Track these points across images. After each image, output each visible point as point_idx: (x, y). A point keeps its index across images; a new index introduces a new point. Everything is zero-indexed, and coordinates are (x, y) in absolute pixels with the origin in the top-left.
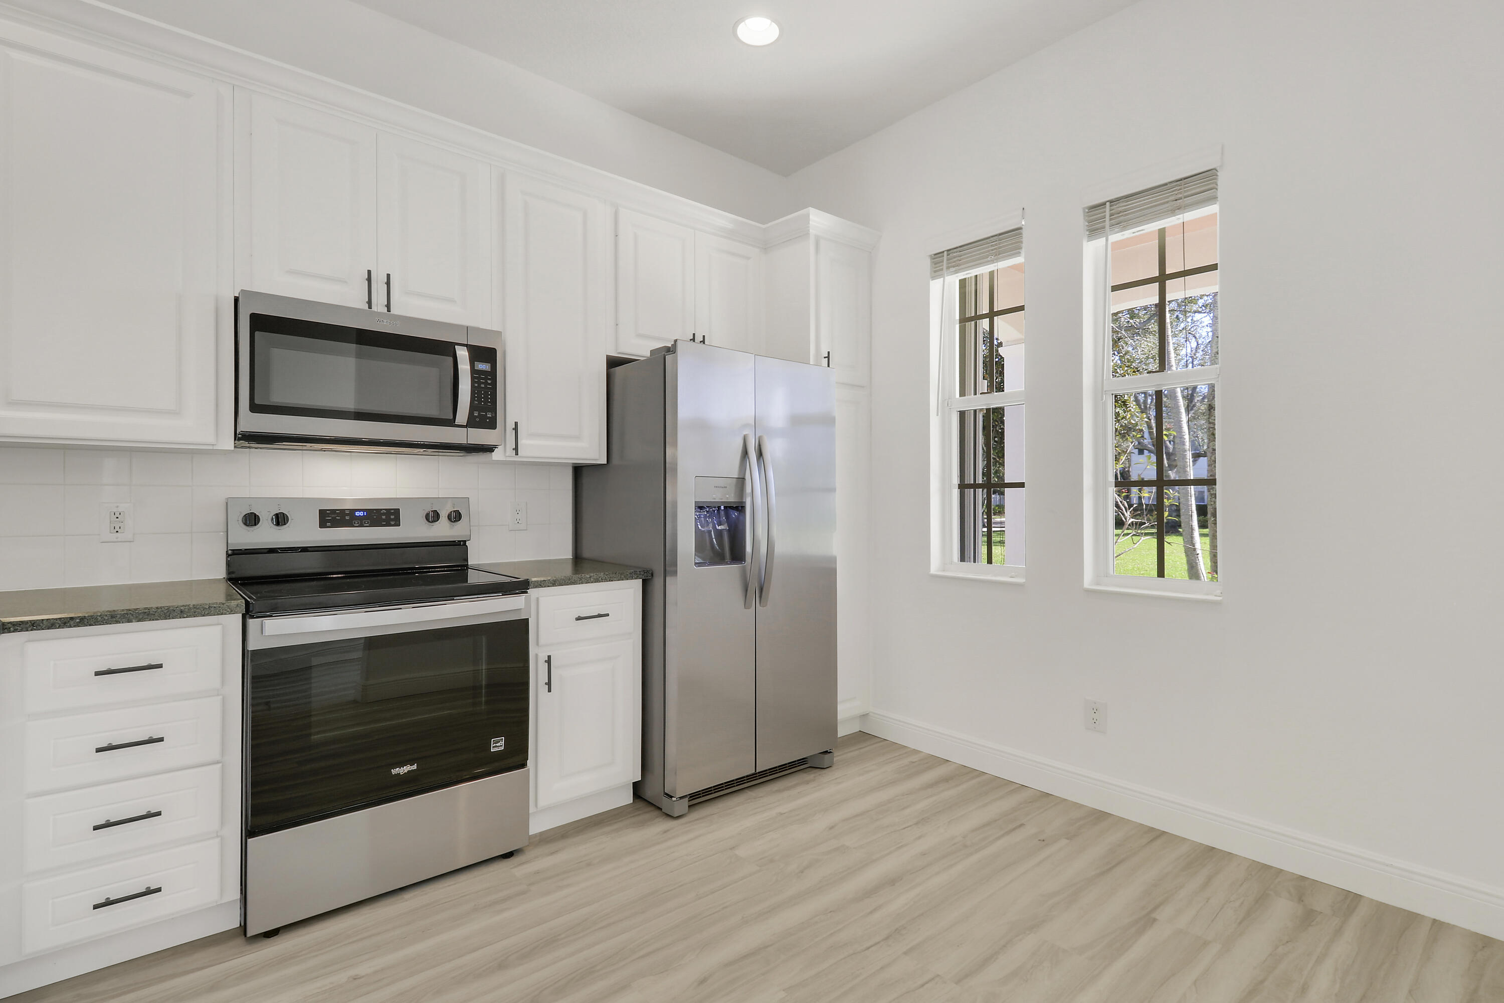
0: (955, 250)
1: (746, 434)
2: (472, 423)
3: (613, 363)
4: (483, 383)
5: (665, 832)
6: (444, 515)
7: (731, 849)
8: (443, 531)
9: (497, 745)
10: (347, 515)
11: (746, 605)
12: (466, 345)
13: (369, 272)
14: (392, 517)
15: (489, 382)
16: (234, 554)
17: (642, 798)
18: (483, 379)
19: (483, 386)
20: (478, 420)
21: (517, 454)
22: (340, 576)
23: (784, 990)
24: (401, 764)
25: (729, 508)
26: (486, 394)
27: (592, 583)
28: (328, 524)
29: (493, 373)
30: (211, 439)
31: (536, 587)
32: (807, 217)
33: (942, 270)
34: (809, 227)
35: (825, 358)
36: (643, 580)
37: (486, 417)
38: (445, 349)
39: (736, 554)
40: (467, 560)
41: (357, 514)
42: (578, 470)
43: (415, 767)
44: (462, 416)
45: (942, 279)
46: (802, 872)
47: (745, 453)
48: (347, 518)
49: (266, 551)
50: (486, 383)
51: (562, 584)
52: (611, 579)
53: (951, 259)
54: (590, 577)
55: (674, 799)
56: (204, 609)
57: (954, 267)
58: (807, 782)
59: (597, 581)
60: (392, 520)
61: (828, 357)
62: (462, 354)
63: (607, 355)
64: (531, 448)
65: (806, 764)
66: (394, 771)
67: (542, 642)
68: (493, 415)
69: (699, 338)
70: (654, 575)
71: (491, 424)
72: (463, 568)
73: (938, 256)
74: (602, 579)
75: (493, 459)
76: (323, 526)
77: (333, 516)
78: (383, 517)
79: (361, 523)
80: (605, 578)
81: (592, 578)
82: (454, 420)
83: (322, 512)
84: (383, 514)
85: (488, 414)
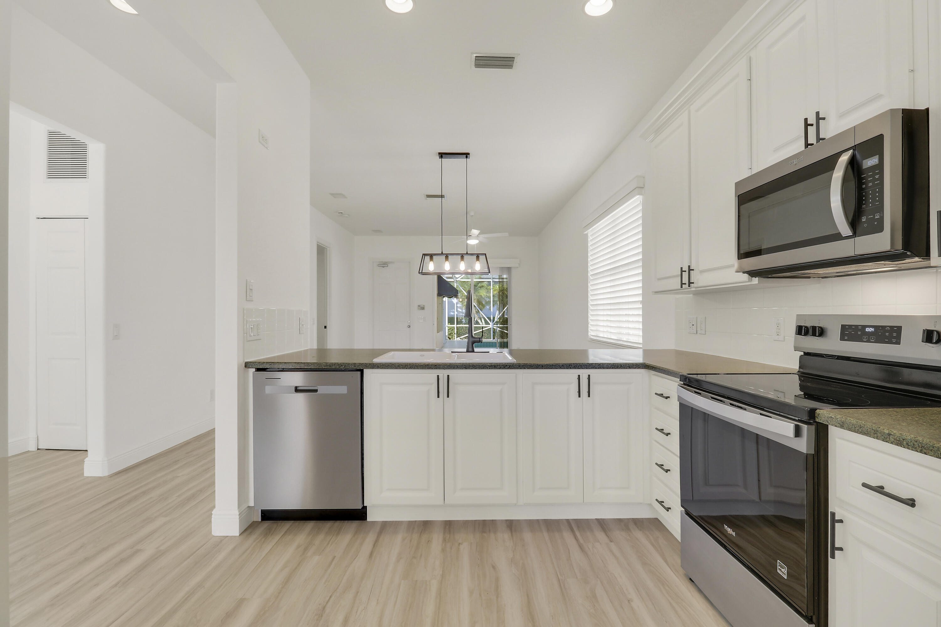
2: (860, 230)
4: (870, 181)
12: (853, 148)
13: (806, 120)
14: (895, 334)
15: (877, 177)
16: (804, 355)
20: (866, 225)
26: (875, 193)
28: (846, 338)
29: (880, 166)
37: (874, 220)
41: (867, 330)
44: (843, 227)
48: (859, 333)
50: (875, 180)
52: (923, 450)
54: (889, 435)
59: (899, 443)
60: (895, 338)
68: (881, 215)
71: (879, 227)
76: (842, 339)
77: (850, 330)
78: (887, 334)
79: (869, 338)
80: (914, 444)
81: (891, 436)
82: (840, 233)
83: (843, 327)
84: (887, 331)
85: (874, 217)
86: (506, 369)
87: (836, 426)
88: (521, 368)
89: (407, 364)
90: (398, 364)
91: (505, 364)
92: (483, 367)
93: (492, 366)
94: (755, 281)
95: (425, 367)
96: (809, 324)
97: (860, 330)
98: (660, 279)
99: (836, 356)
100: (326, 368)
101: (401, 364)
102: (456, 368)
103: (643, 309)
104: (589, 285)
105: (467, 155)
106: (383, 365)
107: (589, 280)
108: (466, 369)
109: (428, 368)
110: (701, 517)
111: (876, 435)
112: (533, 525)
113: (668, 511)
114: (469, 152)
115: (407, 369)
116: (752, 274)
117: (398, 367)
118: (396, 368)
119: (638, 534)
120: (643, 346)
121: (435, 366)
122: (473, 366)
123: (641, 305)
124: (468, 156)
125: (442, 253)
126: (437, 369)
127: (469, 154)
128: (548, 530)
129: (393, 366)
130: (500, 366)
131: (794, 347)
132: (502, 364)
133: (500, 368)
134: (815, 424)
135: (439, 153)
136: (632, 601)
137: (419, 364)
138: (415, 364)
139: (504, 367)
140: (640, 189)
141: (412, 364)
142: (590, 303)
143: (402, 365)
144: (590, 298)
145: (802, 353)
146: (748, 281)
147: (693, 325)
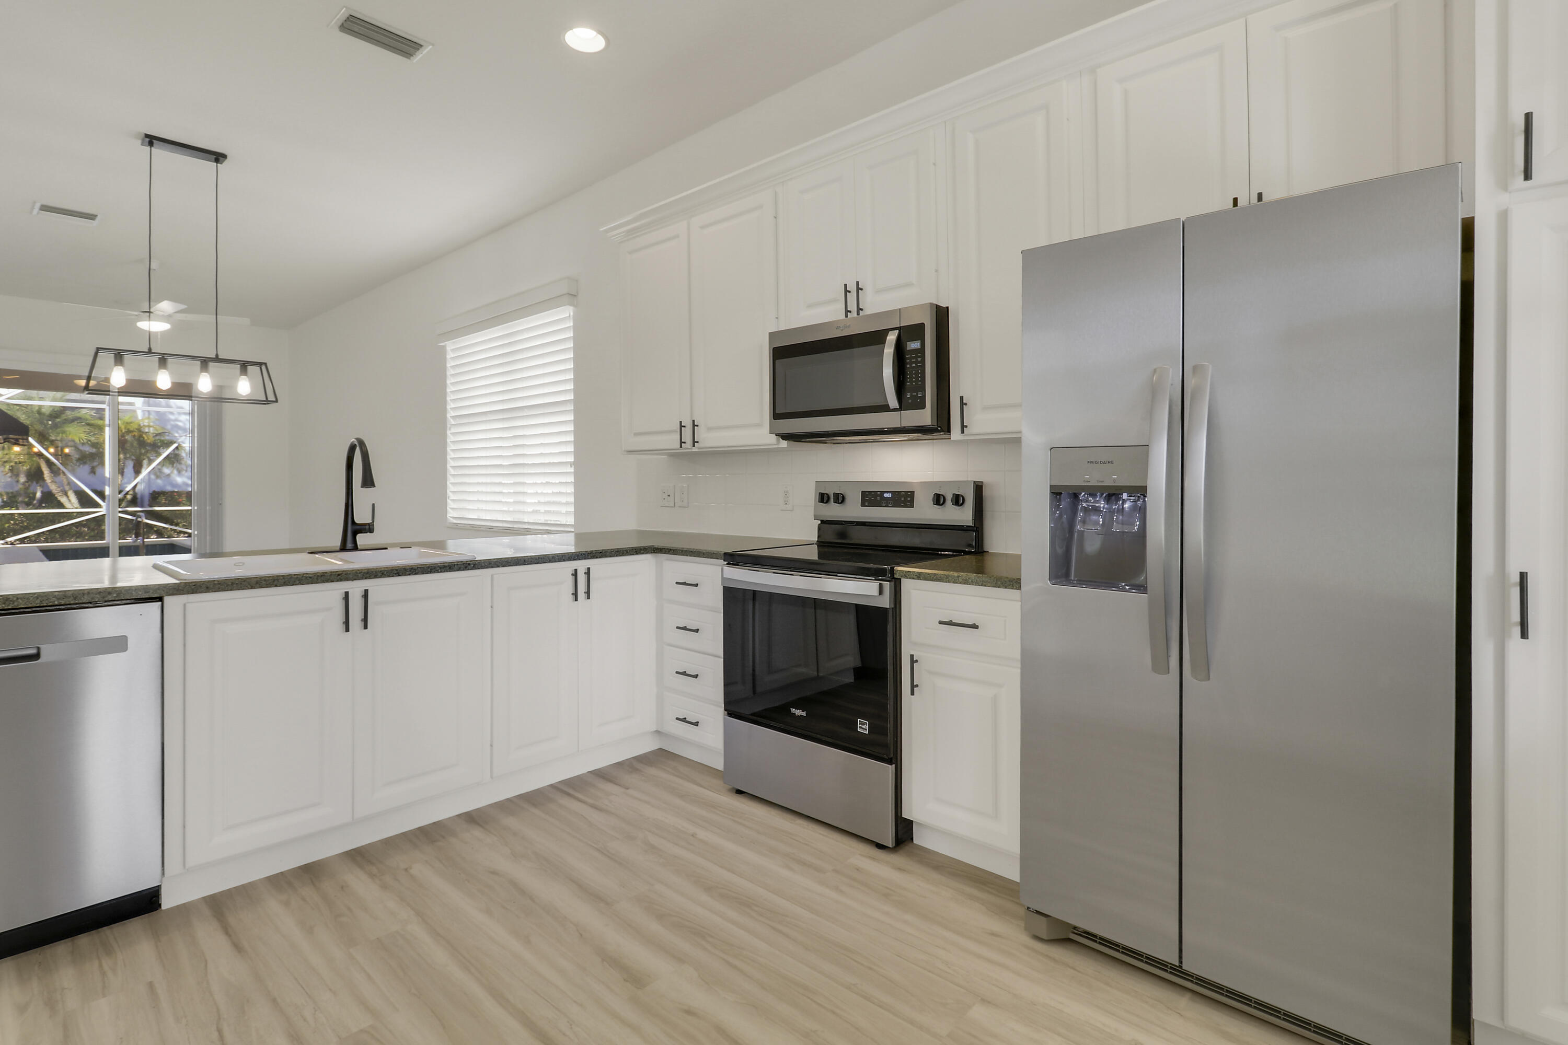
1: (1160, 369)
4: (914, 362)
6: (949, 499)
9: (863, 726)
11: (1160, 666)
13: (845, 285)
14: (909, 499)
15: (920, 359)
16: (822, 524)
18: (913, 358)
19: (914, 365)
20: (910, 401)
21: (965, 432)
26: (917, 373)
27: (960, 583)
28: (866, 504)
29: (919, 350)
37: (916, 397)
41: (886, 495)
44: (892, 401)
48: (878, 498)
50: (917, 362)
51: (929, 579)
52: (984, 584)
54: (958, 577)
59: (966, 582)
60: (910, 502)
62: (891, 338)
64: (984, 423)
68: (921, 394)
71: (922, 403)
74: (972, 581)
76: (863, 505)
77: (870, 497)
78: (903, 499)
79: (887, 503)
80: (977, 581)
81: (960, 578)
82: (888, 405)
83: (864, 494)
84: (903, 496)
85: (917, 394)
86: (468, 570)
87: (913, 579)
88: (492, 567)
89: (277, 576)
90: (255, 580)
91: (467, 561)
92: (429, 570)
93: (445, 567)
94: (784, 444)
95: (317, 579)
96: (831, 491)
97: (879, 496)
98: (636, 434)
100: (63, 602)
101: (263, 577)
102: (380, 577)
103: (576, 474)
104: (448, 432)
105: (219, 157)
106: (219, 584)
107: (448, 426)
108: (399, 575)
109: (323, 582)
110: (753, 714)
111: (948, 580)
112: (508, 806)
113: (697, 725)
114: (226, 153)
115: (276, 586)
116: (785, 437)
117: (258, 585)
118: (252, 588)
119: (652, 771)
120: (575, 530)
121: (339, 575)
122: (412, 570)
123: (573, 468)
124: (221, 159)
125: (150, 351)
126: (341, 580)
127: (224, 156)
128: (534, 805)
129: (243, 583)
130: (459, 566)
131: (815, 516)
132: (462, 562)
133: (459, 570)
134: (893, 580)
135: (147, 136)
136: (696, 834)
137: (304, 574)
138: (295, 575)
139: (466, 567)
140: (572, 297)
141: (288, 575)
142: (451, 463)
143: (265, 580)
144: (451, 455)
145: (819, 522)
146: (776, 443)
147: (669, 496)
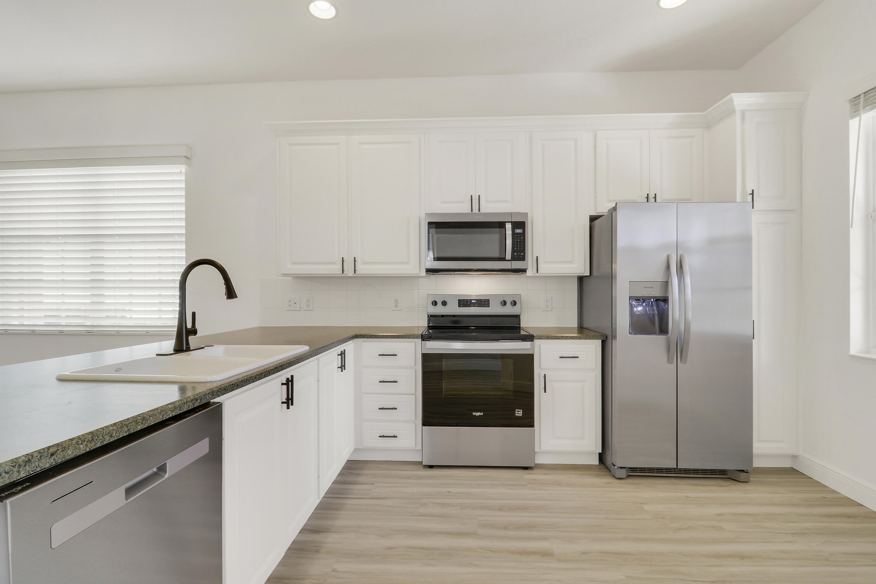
0: (872, 91)
1: (670, 254)
2: (514, 258)
3: (593, 219)
4: (519, 239)
5: (608, 483)
6: (508, 303)
7: (641, 503)
8: (508, 310)
9: (519, 413)
10: (469, 302)
11: (670, 361)
12: (511, 222)
13: (472, 196)
14: (486, 303)
15: (522, 238)
16: (431, 317)
17: (604, 463)
18: (519, 237)
19: (519, 240)
20: (516, 257)
21: (537, 272)
22: (473, 328)
23: (625, 576)
24: (477, 411)
25: (657, 300)
26: (520, 244)
27: (569, 339)
28: (462, 306)
29: (523, 234)
30: (418, 272)
31: (538, 339)
32: (731, 100)
33: (859, 110)
34: (734, 106)
35: (750, 194)
36: (602, 340)
37: (520, 255)
38: (501, 225)
39: (663, 330)
40: (520, 324)
41: (473, 301)
42: (581, 279)
43: (482, 414)
44: (509, 256)
45: (859, 117)
46: (679, 530)
47: (668, 267)
48: (469, 303)
49: (441, 316)
50: (520, 239)
51: (552, 339)
52: (581, 338)
53: (868, 99)
54: (569, 336)
55: (616, 467)
56: (409, 336)
57: (869, 105)
58: (721, 486)
59: (572, 338)
60: (487, 304)
61: (752, 194)
62: (509, 226)
63: (590, 215)
64: (545, 269)
65: (726, 475)
66: (474, 414)
67: (542, 366)
68: (524, 254)
69: (652, 196)
70: (608, 338)
71: (522, 258)
72: (517, 328)
73: (856, 99)
74: (575, 338)
75: (527, 275)
76: (458, 306)
77: (464, 302)
79: (474, 306)
82: (505, 258)
83: (461, 301)
84: (483, 302)
85: (520, 254)
96: (438, 300)
99: (452, 315)
111: (562, 338)
131: (427, 313)
147: (295, 303)
